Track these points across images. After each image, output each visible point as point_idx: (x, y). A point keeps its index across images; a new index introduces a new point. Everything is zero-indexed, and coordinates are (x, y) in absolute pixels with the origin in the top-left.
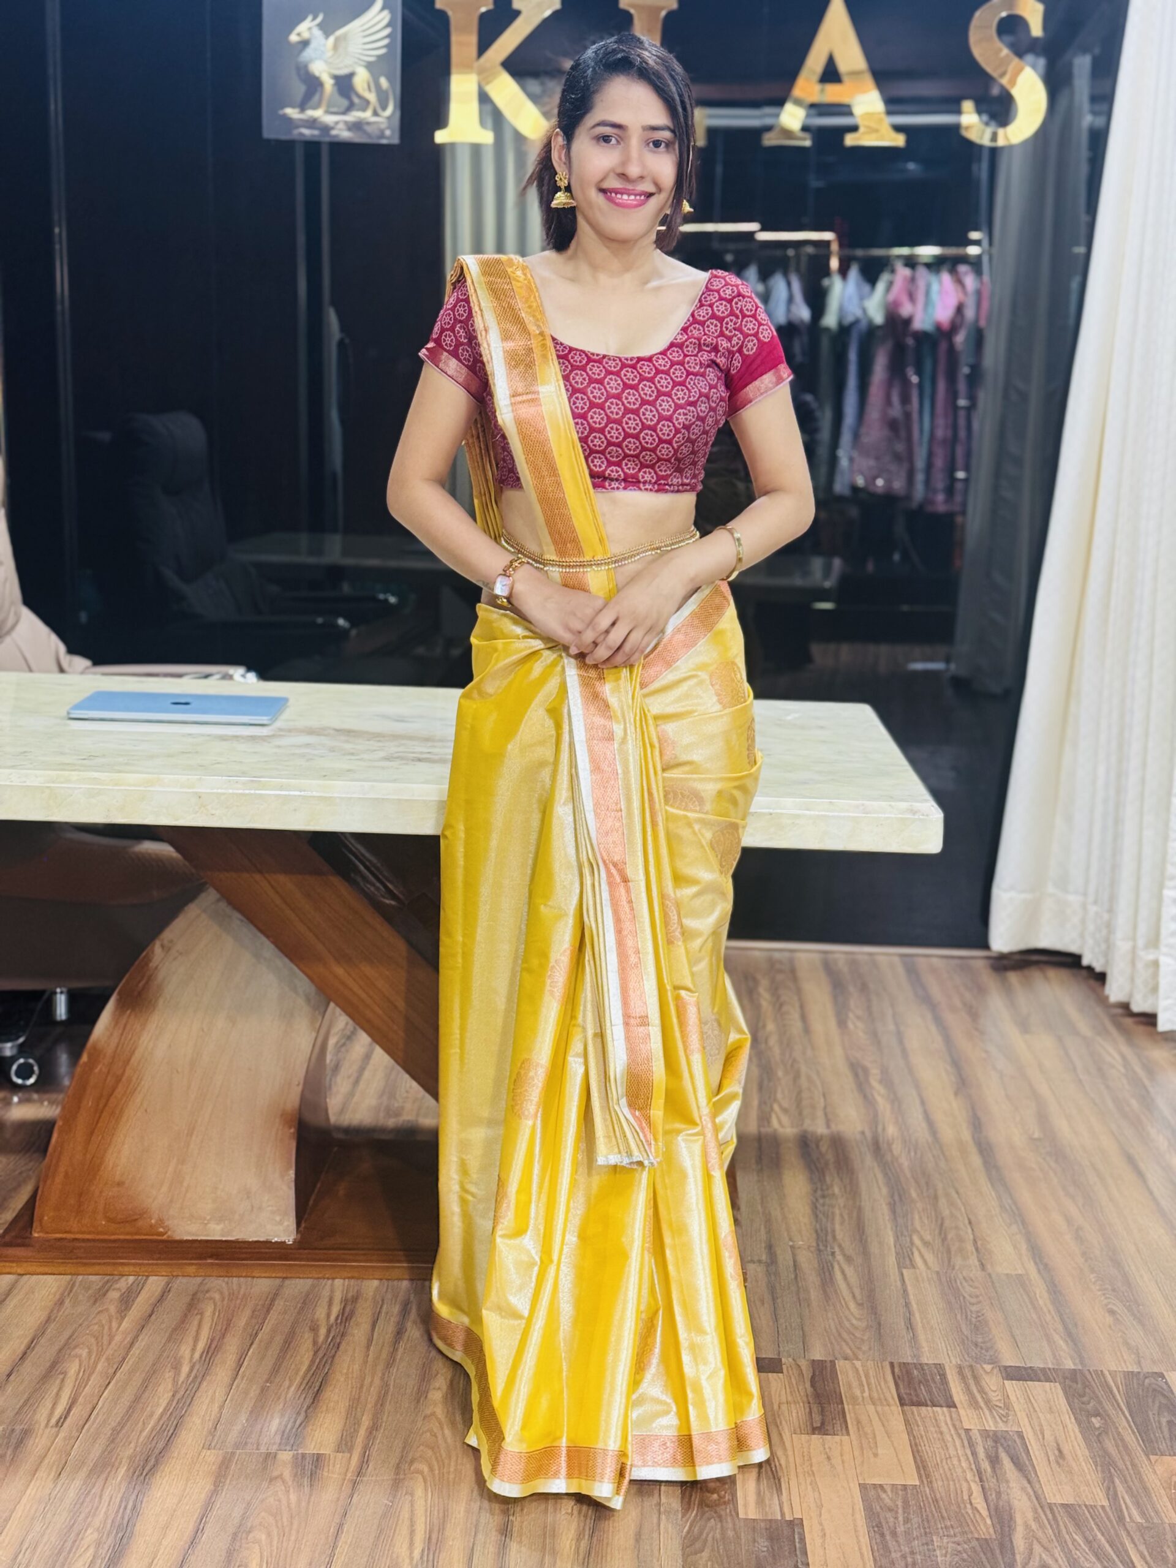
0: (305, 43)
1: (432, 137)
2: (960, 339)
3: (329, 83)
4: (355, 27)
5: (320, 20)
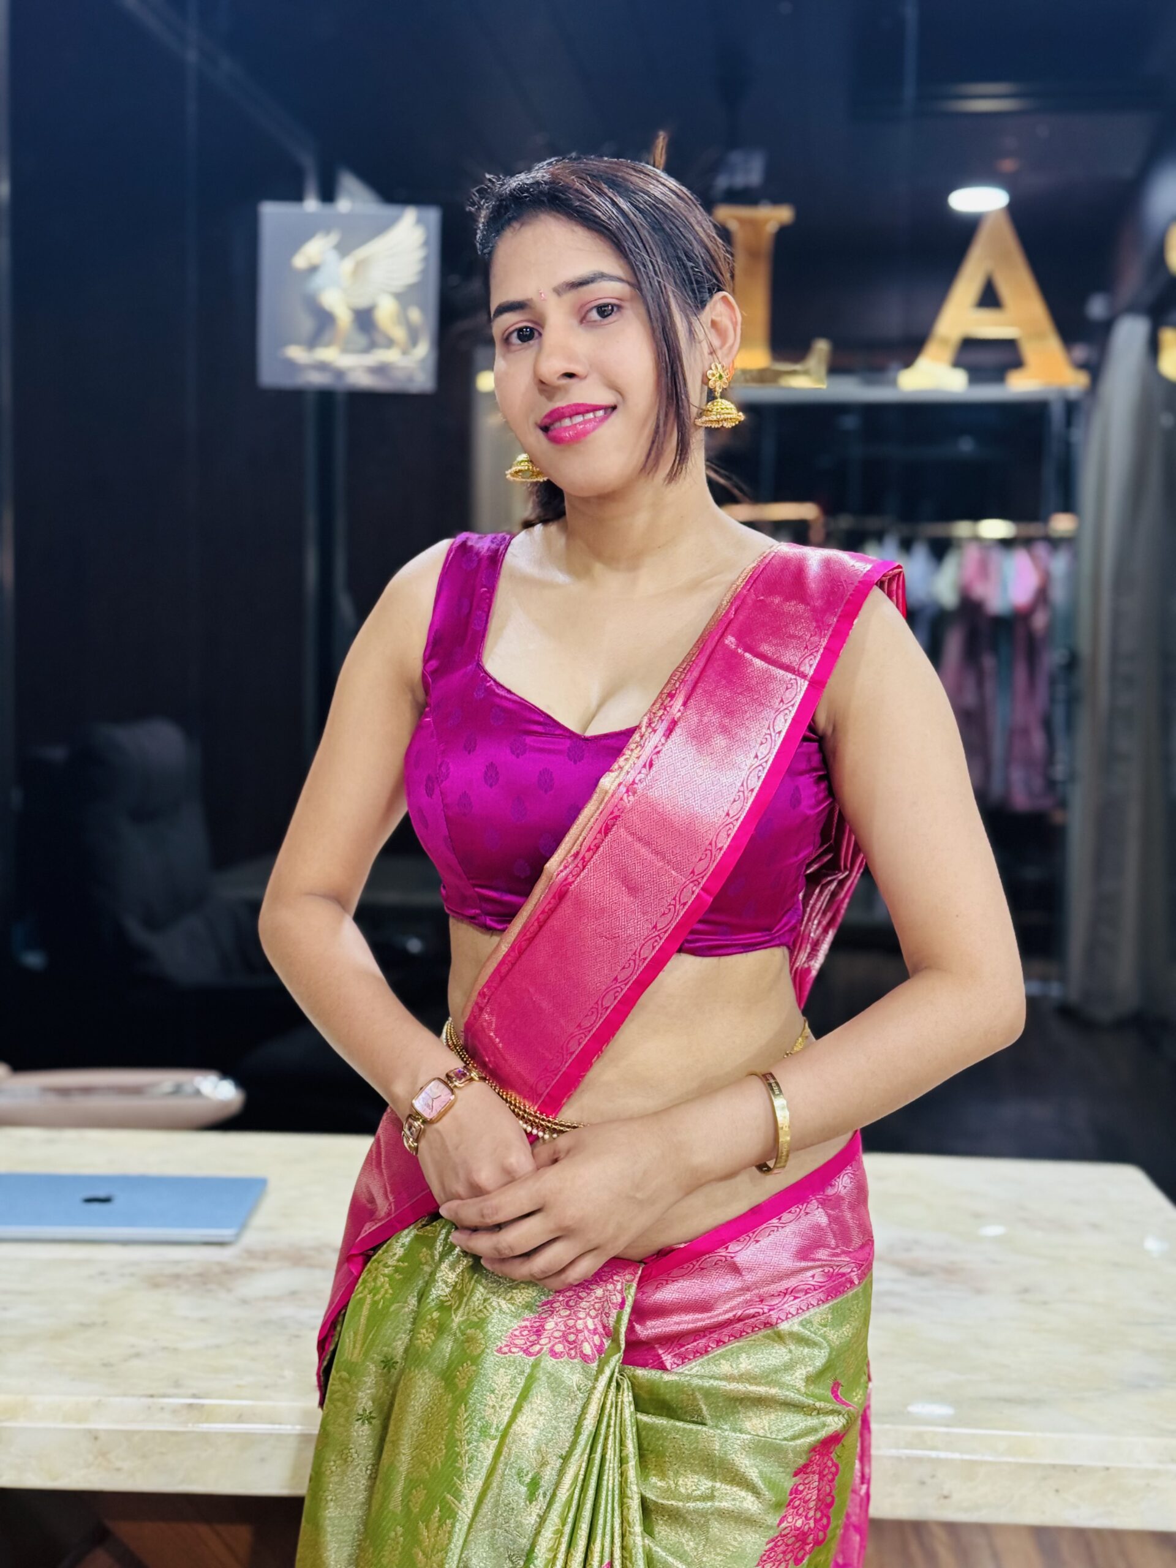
1: (472, 383)
2: (1040, 621)
3: (344, 317)
4: (378, 248)
5: (334, 238)
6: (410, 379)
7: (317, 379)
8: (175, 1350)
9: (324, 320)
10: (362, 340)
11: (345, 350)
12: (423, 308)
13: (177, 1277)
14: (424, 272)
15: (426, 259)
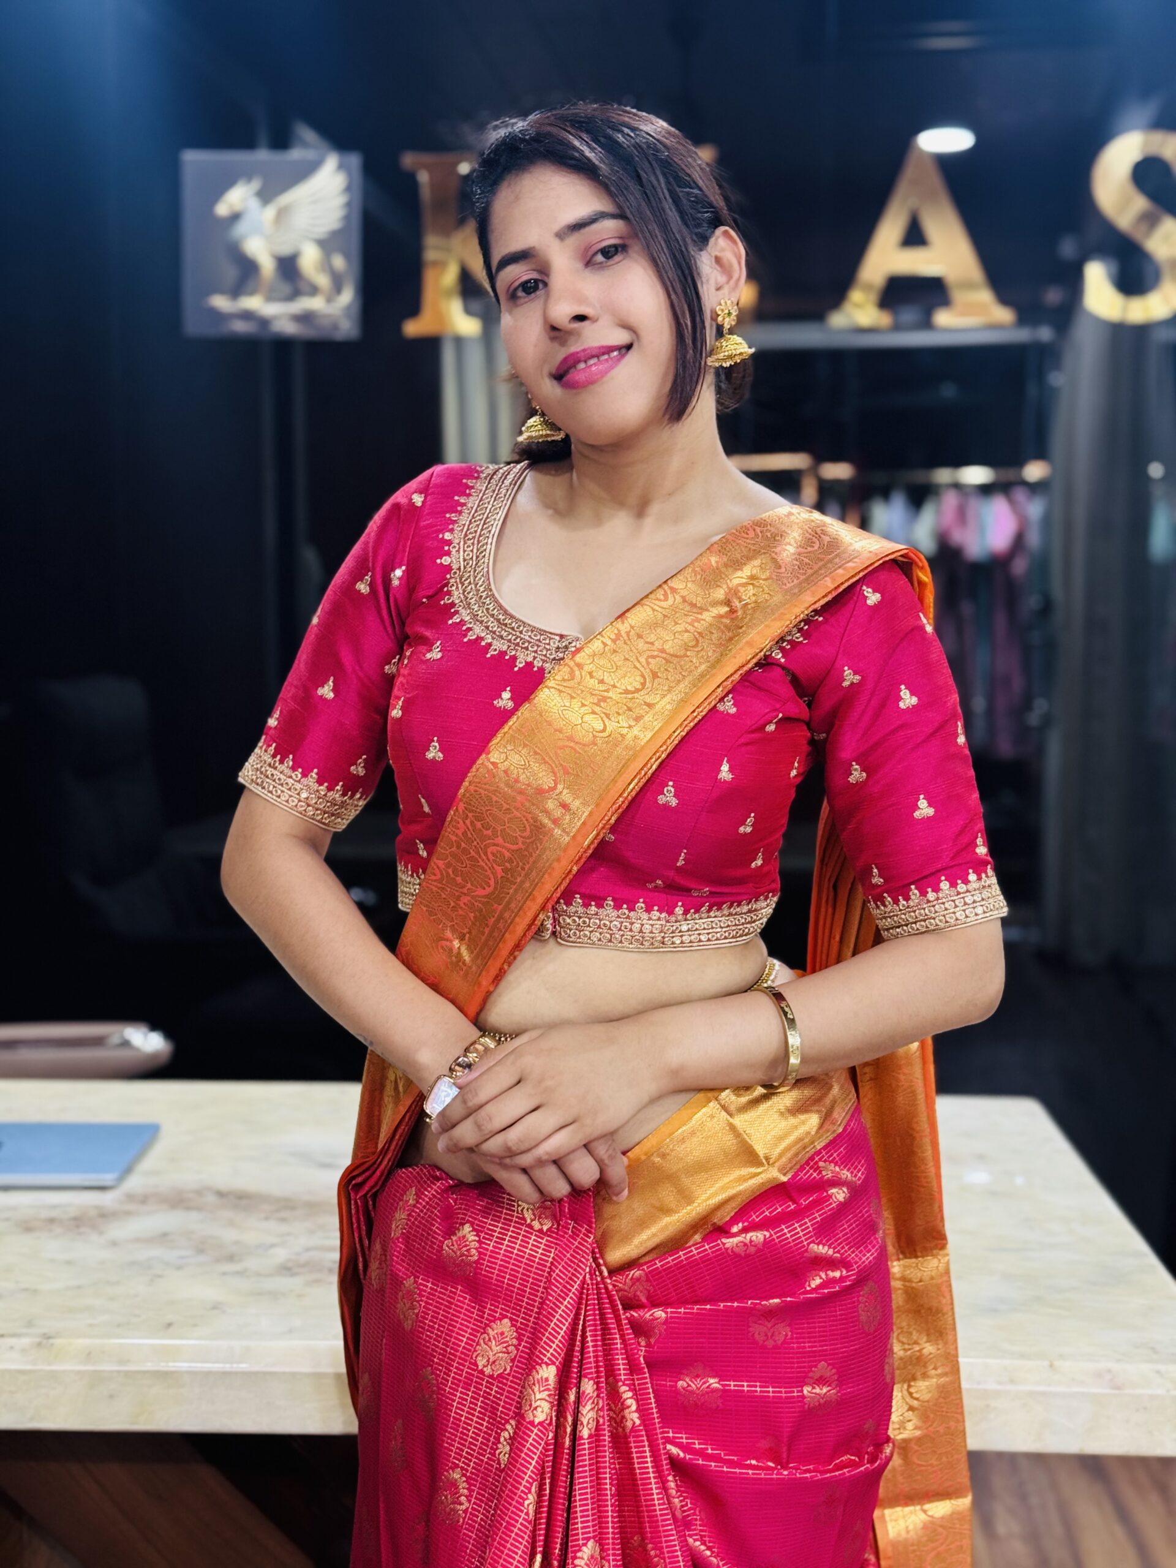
0: (235, 217)
1: (398, 329)
2: (1020, 566)
3: (267, 265)
4: (300, 194)
5: (256, 185)
6: (335, 327)
7: (240, 327)
8: (35, 1291)
9: (248, 268)
10: (286, 289)
11: (270, 298)
12: (347, 256)
13: (51, 1221)
14: (347, 218)
15: (349, 205)
